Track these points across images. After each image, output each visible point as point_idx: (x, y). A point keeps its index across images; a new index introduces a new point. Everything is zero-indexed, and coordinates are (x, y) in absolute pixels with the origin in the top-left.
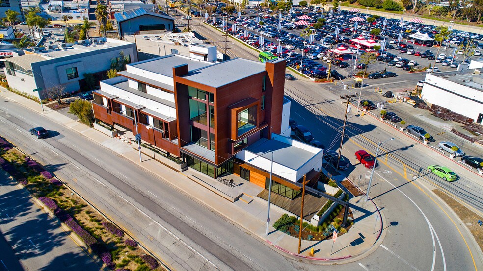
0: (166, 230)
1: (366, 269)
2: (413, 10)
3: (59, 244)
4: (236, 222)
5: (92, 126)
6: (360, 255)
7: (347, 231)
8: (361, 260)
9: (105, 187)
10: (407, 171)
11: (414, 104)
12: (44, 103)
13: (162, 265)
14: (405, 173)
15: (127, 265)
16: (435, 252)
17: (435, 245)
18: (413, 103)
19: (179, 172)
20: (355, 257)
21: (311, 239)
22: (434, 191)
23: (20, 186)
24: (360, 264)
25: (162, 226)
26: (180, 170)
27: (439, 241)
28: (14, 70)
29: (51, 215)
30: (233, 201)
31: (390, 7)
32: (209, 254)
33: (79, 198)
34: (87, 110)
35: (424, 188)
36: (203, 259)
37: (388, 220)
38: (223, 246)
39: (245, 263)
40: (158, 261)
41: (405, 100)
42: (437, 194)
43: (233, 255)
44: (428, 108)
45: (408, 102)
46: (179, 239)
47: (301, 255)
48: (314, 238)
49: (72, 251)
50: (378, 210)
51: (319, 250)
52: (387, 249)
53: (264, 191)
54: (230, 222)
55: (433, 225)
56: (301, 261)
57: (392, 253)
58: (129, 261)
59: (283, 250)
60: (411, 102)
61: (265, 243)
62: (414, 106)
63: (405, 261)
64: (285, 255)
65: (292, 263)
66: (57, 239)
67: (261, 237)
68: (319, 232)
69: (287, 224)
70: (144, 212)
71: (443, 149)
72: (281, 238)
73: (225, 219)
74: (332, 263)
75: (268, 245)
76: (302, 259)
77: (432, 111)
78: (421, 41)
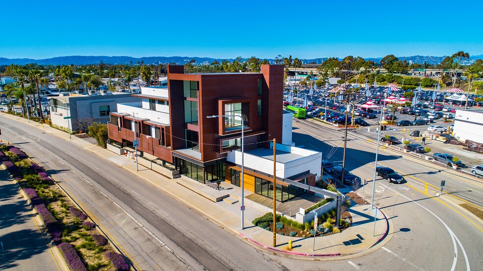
0: (133, 218)
1: (358, 268)
2: (453, 86)
3: (22, 222)
4: (212, 217)
5: (106, 147)
6: (352, 254)
7: (341, 231)
8: (352, 259)
9: (92, 186)
10: (428, 188)
11: (445, 141)
12: (74, 134)
13: (111, 244)
14: (426, 190)
15: (74, 241)
16: (455, 259)
17: (456, 251)
18: (443, 139)
19: (170, 178)
20: (344, 255)
21: (294, 236)
22: (461, 205)
23: (15, 182)
24: (350, 262)
25: (130, 215)
26: (172, 177)
27: (463, 249)
28: (56, 107)
29: (29, 202)
30: (215, 201)
31: (429, 84)
32: (169, 240)
33: (61, 191)
34: (102, 131)
35: (448, 203)
36: (159, 243)
37: (396, 226)
38: (189, 235)
39: (206, 251)
40: (109, 241)
41: (434, 138)
42: (465, 208)
43: (195, 243)
44: (461, 144)
45: (437, 139)
46: (142, 226)
47: (276, 248)
48: (297, 235)
49: (31, 228)
50: (386, 218)
51: (300, 246)
52: (390, 251)
53: (252, 195)
54: (206, 217)
55: (456, 234)
56: (275, 254)
57: (396, 255)
58: (78, 238)
59: (255, 242)
60: (441, 138)
61: (237, 236)
62: (445, 143)
63: (412, 264)
64: (257, 247)
65: (263, 255)
66: (22, 219)
67: (235, 231)
68: (305, 230)
69: (268, 221)
70: (118, 204)
71: (476, 174)
72: (258, 232)
73: (201, 214)
74: (313, 259)
75: (241, 238)
76: (276, 252)
77: (466, 146)
78: (459, 102)
